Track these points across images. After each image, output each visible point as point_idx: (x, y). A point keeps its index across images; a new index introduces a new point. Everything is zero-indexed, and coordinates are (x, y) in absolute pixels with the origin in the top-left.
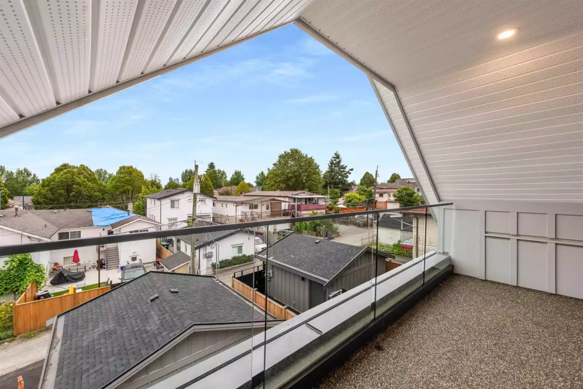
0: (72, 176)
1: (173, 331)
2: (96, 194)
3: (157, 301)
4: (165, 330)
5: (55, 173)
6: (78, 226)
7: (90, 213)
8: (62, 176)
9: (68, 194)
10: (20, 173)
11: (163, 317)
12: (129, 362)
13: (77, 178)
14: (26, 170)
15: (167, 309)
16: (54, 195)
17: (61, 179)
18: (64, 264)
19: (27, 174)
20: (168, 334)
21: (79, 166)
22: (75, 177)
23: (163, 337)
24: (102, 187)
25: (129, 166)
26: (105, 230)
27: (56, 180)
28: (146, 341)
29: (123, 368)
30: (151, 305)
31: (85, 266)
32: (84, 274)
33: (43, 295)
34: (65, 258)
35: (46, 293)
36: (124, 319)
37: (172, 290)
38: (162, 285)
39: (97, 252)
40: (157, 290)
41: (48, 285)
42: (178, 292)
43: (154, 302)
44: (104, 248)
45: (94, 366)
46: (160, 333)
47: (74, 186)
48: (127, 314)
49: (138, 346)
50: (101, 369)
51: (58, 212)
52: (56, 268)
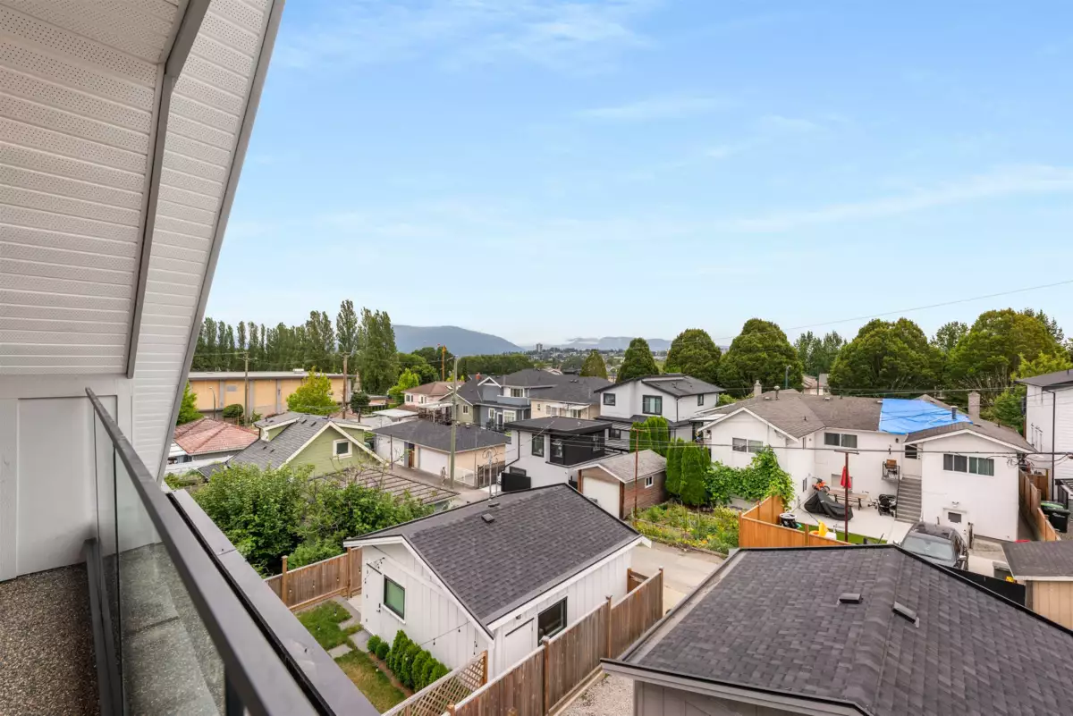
0: (883, 340)
1: (818, 685)
2: (924, 371)
3: (851, 609)
4: (810, 671)
5: (858, 337)
6: (852, 426)
7: (879, 407)
8: (867, 341)
9: (877, 372)
10: (828, 340)
11: (830, 644)
12: (730, 673)
13: (891, 343)
14: (835, 335)
15: (852, 635)
16: (855, 372)
17: (867, 347)
18: (832, 485)
19: (837, 341)
20: (807, 681)
21: (896, 322)
22: (887, 341)
23: (796, 678)
24: (937, 359)
25: (1006, 309)
26: (900, 441)
27: (859, 348)
28: (773, 662)
29: (719, 673)
30: (835, 610)
31: (859, 499)
32: (854, 511)
33: (789, 521)
34: (833, 475)
35: (791, 518)
36: (787, 604)
37: (897, 606)
38: (889, 585)
39: (882, 479)
40: (871, 588)
41: (799, 507)
42: (913, 621)
43: (844, 606)
44: (897, 476)
45: (707, 641)
46: (800, 668)
47: (885, 358)
48: (796, 600)
49: (760, 660)
50: (708, 651)
51: (832, 399)
52: (818, 487)
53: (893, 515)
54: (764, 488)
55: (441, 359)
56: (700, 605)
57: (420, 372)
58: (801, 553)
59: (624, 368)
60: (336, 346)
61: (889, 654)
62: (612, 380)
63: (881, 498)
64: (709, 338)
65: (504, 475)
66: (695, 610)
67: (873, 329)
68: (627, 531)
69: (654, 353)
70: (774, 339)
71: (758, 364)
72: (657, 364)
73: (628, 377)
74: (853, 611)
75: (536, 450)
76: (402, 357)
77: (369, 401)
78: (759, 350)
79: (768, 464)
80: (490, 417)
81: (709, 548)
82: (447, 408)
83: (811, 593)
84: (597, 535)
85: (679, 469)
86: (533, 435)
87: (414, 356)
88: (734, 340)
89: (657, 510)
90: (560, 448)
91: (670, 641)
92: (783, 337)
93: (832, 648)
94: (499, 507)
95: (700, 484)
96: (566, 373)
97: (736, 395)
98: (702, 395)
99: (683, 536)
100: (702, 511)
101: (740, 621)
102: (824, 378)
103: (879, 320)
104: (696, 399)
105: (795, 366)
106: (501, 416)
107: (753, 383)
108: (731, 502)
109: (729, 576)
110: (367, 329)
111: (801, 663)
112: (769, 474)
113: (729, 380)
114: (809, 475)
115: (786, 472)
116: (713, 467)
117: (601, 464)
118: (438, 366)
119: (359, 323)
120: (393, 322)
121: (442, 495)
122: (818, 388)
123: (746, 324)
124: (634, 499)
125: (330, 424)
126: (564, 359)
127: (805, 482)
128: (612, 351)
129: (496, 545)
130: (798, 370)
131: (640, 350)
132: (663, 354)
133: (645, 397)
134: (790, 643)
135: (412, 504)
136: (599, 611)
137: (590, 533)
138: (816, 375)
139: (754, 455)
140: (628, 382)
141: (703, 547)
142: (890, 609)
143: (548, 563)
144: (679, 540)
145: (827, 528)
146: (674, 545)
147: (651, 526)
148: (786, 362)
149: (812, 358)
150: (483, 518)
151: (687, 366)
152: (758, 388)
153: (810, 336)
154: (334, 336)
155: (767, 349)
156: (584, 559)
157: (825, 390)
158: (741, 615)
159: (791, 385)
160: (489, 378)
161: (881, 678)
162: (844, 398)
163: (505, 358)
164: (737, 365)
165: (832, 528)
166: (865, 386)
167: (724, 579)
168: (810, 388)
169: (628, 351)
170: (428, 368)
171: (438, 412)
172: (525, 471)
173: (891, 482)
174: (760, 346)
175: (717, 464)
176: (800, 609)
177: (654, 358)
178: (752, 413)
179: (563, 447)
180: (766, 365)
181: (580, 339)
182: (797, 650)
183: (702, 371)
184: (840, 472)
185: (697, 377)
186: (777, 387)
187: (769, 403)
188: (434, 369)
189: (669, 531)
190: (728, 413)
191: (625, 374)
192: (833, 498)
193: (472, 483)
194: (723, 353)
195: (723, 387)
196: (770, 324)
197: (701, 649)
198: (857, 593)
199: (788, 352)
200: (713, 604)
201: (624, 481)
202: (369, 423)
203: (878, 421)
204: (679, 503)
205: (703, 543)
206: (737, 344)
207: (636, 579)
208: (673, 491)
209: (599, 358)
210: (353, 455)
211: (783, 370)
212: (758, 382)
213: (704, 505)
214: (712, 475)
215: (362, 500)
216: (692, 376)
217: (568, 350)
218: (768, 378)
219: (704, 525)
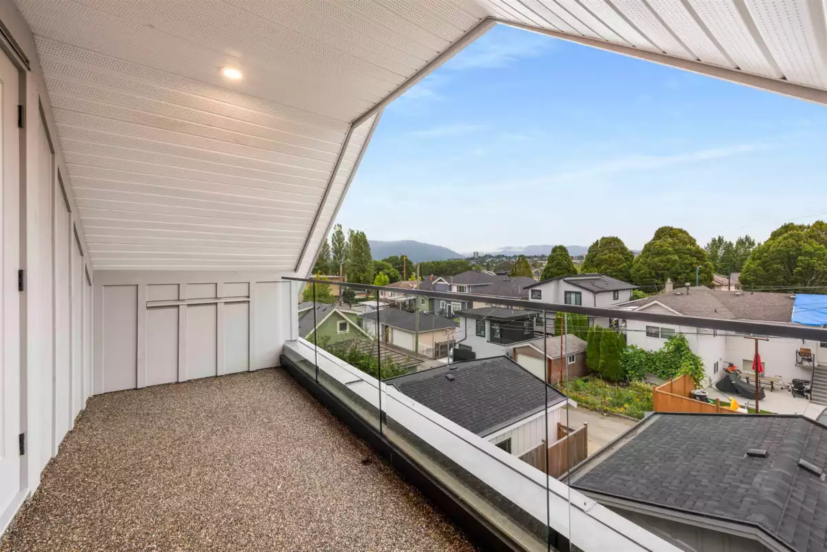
0: (797, 241)
1: (725, 510)
4: (718, 501)
5: (770, 239)
7: (792, 301)
8: (780, 243)
9: (791, 271)
10: (741, 242)
11: (737, 484)
13: (805, 244)
14: (747, 238)
15: (757, 479)
16: (767, 271)
17: (779, 248)
18: (744, 369)
19: (750, 244)
20: (715, 507)
21: (812, 225)
22: (801, 243)
23: (705, 505)
27: (771, 249)
28: (685, 492)
30: (743, 461)
31: (772, 383)
32: (767, 393)
33: (700, 396)
34: (744, 360)
35: (703, 394)
36: (698, 453)
37: (802, 461)
38: (795, 446)
39: (796, 365)
40: (778, 447)
41: (710, 387)
42: (818, 475)
43: (751, 459)
44: (811, 363)
45: (628, 475)
46: (710, 498)
47: (800, 258)
48: (706, 451)
49: (674, 490)
50: (629, 481)
51: (742, 295)
52: (729, 370)
53: (807, 398)
54: (677, 368)
55: (403, 264)
56: (621, 449)
57: (388, 274)
58: (711, 418)
59: (547, 269)
60: (332, 257)
61: (792, 496)
62: (537, 279)
63: (794, 382)
64: (623, 244)
65: (455, 350)
66: (617, 452)
67: (787, 232)
68: (557, 394)
69: (573, 257)
70: (685, 243)
71: (669, 266)
72: (575, 266)
73: (550, 277)
74: (760, 462)
75: (480, 332)
76: (376, 264)
77: (355, 295)
78: (669, 253)
79: (680, 349)
80: (441, 307)
81: (626, 414)
82: (410, 300)
83: (720, 448)
84: (532, 395)
85: (598, 350)
86: (477, 321)
87: (384, 263)
88: (646, 245)
89: (580, 382)
90: (498, 331)
91: (596, 472)
92: (692, 241)
93: (738, 487)
94: (457, 370)
95: (616, 363)
96: (498, 274)
97: (649, 291)
98: (617, 291)
99: (602, 403)
100: (619, 385)
101: (656, 463)
102: (735, 277)
103: (792, 224)
104: (612, 294)
105: (706, 266)
106: (450, 307)
107: (664, 280)
108: (645, 379)
109: (645, 431)
110: (352, 243)
111: (710, 495)
112: (681, 356)
113: (641, 279)
114: (721, 359)
115: (697, 355)
116: (628, 350)
117: (532, 344)
118: (400, 270)
119: (346, 240)
120: (368, 238)
121: (413, 361)
122: (729, 285)
123: (657, 232)
124: (559, 373)
125: (335, 309)
126: (496, 263)
127: (716, 365)
128: (536, 256)
129: (457, 396)
130: (708, 269)
131: (561, 255)
132: (581, 258)
133: (566, 293)
134: (701, 481)
135: (392, 367)
136: (536, 449)
137: (527, 393)
138: (727, 274)
139: (666, 340)
140: (551, 281)
141: (621, 413)
142: (796, 464)
143: (496, 412)
144: (600, 406)
145: (738, 404)
146: (595, 410)
147: (575, 394)
148: (696, 263)
149: (723, 260)
150: (446, 377)
151: (603, 267)
152: (669, 285)
153: (720, 240)
154: (330, 249)
155: (677, 252)
156: (523, 412)
157: (737, 287)
158: (656, 459)
159: (701, 282)
160: (441, 278)
161: (784, 512)
162: (755, 293)
163: (450, 263)
164: (648, 266)
165: (743, 405)
166: (779, 283)
167: (640, 434)
168: (721, 285)
169: (550, 256)
170: (393, 271)
171: (404, 303)
172: (471, 348)
173: (805, 369)
174: (670, 249)
175: (632, 347)
176: (709, 458)
177: (573, 261)
178: (663, 305)
179: (501, 330)
180: (677, 266)
181: (510, 248)
182: (707, 486)
183: (615, 272)
184: (752, 358)
185: (612, 276)
186: (688, 284)
187: (679, 298)
188: (398, 272)
189: (591, 398)
190: (640, 306)
191: (548, 275)
192: (745, 381)
193: (431, 355)
194: (636, 256)
195: (636, 284)
196: (681, 231)
197: (623, 480)
198: (765, 449)
199: (699, 254)
200: (632, 450)
201: (551, 358)
202: (358, 310)
203: (791, 313)
204: (599, 378)
205: (621, 410)
206: (648, 248)
207: (565, 431)
208: (593, 368)
209: (526, 262)
210: (350, 331)
211: (694, 270)
212: (669, 280)
213: (621, 380)
214: (627, 356)
215: (361, 361)
216: (607, 275)
217: (499, 257)
218: (679, 277)
219: (620, 396)
